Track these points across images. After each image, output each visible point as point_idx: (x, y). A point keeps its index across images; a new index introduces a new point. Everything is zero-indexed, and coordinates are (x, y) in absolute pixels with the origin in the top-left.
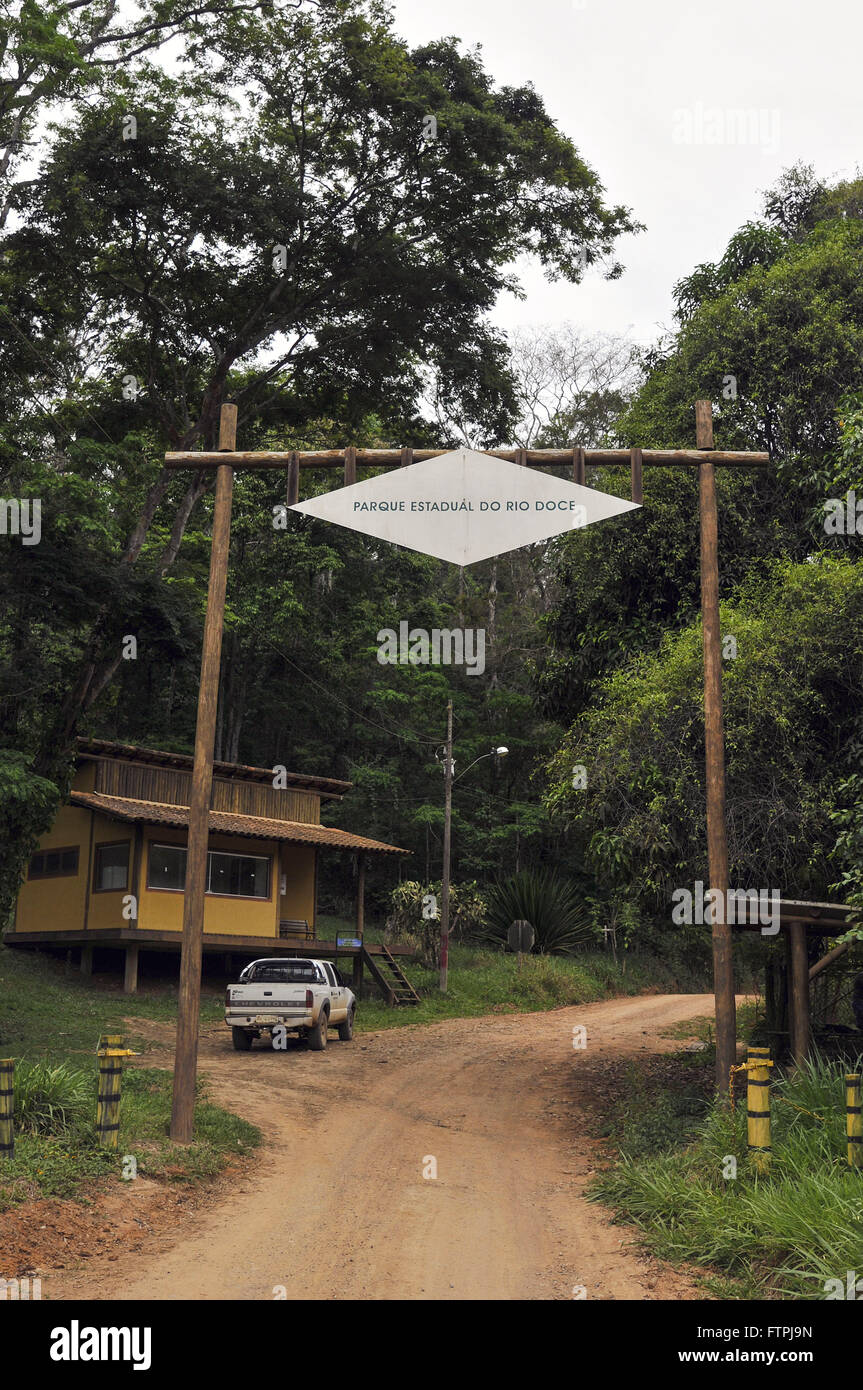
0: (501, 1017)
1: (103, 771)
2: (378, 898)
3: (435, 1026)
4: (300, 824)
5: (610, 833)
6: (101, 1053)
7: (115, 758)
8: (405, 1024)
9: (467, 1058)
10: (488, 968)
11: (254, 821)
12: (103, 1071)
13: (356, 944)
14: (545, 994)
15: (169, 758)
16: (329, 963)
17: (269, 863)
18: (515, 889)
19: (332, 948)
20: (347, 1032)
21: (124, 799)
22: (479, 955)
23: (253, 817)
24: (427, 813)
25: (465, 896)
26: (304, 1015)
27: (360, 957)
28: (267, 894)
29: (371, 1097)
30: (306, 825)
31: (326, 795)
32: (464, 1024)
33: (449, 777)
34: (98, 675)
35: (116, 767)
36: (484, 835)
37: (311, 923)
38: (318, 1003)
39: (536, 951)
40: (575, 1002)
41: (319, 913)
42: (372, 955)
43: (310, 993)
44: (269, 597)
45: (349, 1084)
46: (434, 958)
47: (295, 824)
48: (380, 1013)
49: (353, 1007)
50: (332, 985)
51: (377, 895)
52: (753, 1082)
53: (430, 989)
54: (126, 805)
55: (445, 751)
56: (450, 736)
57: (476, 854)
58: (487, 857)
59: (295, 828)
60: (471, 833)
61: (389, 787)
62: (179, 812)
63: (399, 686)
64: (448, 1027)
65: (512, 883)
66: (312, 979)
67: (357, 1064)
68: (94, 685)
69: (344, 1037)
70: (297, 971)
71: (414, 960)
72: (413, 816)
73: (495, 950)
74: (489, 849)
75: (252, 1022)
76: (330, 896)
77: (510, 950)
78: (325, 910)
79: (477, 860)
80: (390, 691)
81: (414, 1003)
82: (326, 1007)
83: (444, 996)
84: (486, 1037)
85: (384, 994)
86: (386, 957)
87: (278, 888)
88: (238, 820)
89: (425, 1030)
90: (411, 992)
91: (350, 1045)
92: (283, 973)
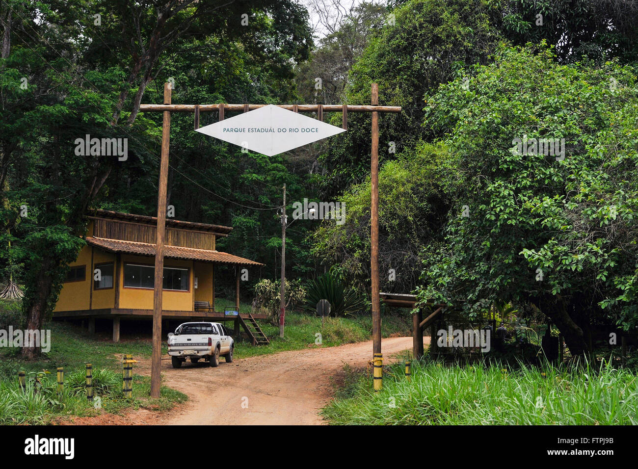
0: (312, 350)
1: (98, 225)
2: (249, 288)
3: (276, 355)
4: (204, 251)
5: (338, 266)
6: (124, 361)
7: (104, 218)
8: (261, 355)
9: (287, 369)
10: (307, 325)
11: (180, 250)
12: (125, 368)
13: (235, 314)
14: (336, 338)
15: (133, 217)
16: (220, 324)
17: (189, 272)
18: (322, 282)
19: (222, 316)
20: (230, 358)
21: (110, 240)
22: (303, 318)
23: (179, 248)
24: (274, 242)
25: (294, 287)
26: (207, 350)
27: (238, 321)
28: (188, 289)
29: (238, 385)
30: (208, 251)
31: (219, 234)
32: (291, 353)
33: (284, 224)
34: (99, 181)
35: (104, 223)
36: (306, 253)
37: (211, 303)
38: (214, 344)
39: (332, 315)
40: (352, 342)
41: (216, 297)
42: (244, 319)
43: (210, 339)
44: (186, 122)
45: (228, 380)
46: (278, 320)
47: (202, 250)
48: (248, 349)
49: (233, 346)
50: (221, 335)
51: (248, 286)
52: (376, 366)
53: (275, 336)
54: (111, 243)
55: (282, 211)
56: (284, 203)
57: (302, 264)
58: (307, 265)
59: (202, 253)
60: (299, 252)
61: (254, 227)
62: (140, 246)
63: (259, 171)
64: (282, 355)
65: (321, 279)
66: (211, 332)
67: (233, 372)
68: (96, 186)
69: (228, 361)
70: (204, 328)
71: (267, 321)
72: (267, 243)
73: (311, 315)
74: (309, 261)
75: (181, 354)
76: (222, 288)
77: (318, 315)
78: (219, 295)
79: (302, 267)
80: (254, 175)
81: (266, 344)
82: (218, 346)
83: (282, 340)
84: (300, 359)
85: (250, 339)
86: (251, 320)
87: (193, 284)
88: (171, 249)
89: (270, 356)
90: (265, 338)
91: (230, 364)
92: (197, 329)
